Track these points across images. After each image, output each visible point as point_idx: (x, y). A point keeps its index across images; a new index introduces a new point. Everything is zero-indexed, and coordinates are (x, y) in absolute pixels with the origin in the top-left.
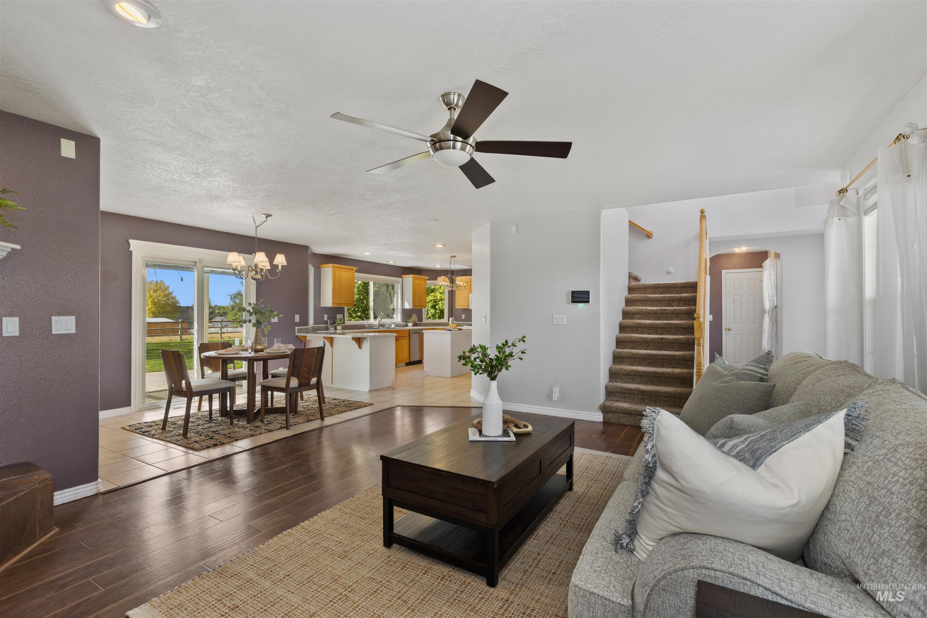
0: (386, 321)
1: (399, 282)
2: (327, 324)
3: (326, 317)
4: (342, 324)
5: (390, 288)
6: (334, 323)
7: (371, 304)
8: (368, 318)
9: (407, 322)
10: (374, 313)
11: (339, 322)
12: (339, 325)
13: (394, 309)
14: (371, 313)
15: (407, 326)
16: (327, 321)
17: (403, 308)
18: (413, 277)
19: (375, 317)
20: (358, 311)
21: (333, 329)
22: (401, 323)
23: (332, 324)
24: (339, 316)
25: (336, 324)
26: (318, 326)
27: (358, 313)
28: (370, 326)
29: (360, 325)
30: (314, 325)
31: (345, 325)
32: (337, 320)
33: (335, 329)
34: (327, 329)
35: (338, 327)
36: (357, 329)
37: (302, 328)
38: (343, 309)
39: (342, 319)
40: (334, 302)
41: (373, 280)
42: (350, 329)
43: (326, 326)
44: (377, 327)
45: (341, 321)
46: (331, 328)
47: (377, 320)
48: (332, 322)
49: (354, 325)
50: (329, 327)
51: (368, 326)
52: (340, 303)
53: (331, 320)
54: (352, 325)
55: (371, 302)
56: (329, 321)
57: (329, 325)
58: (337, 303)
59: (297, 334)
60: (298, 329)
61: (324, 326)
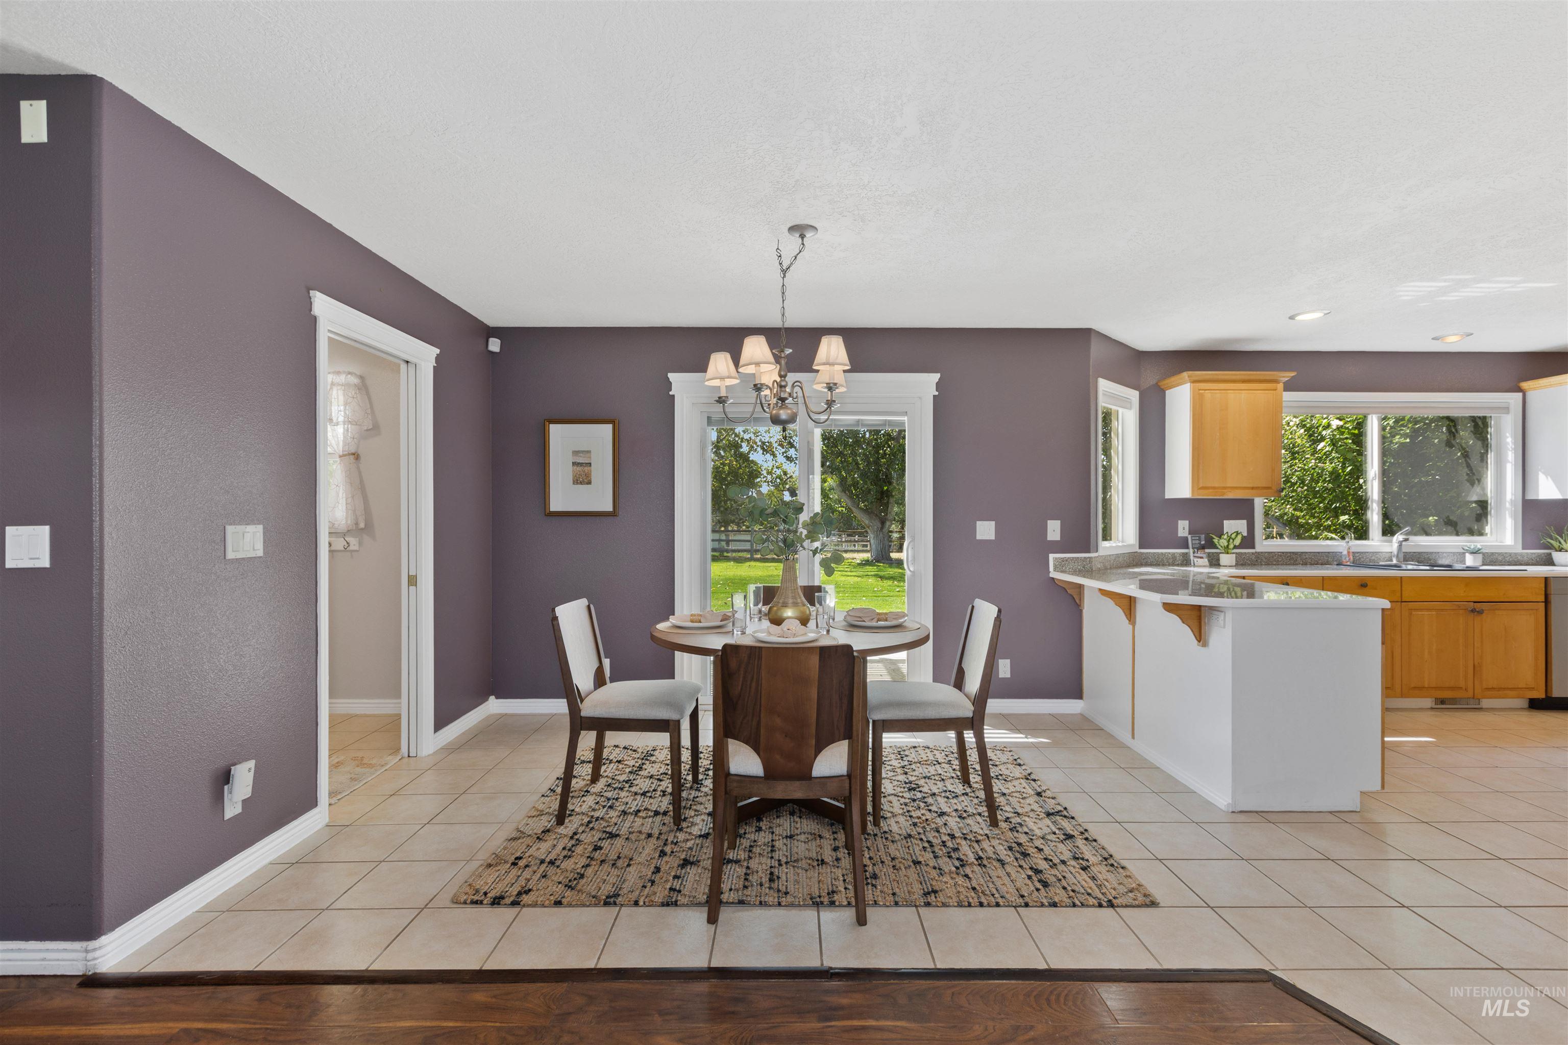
0: (1444, 543)
1: (1505, 408)
2: (1187, 548)
3: (1183, 528)
4: (1235, 547)
5: (1466, 436)
6: (1210, 544)
7: (1373, 488)
8: (1362, 533)
9: (1547, 547)
10: (1385, 516)
11: (1225, 543)
12: (1227, 550)
13: (1482, 503)
14: (1374, 517)
15: (1548, 561)
16: (1186, 538)
17: (1530, 497)
19: (1388, 531)
21: (1205, 561)
22: (1519, 550)
23: (1203, 547)
24: (1234, 526)
25: (1217, 548)
26: (1152, 553)
27: (1341, 517)
28: (1360, 558)
29: (1319, 553)
30: (1140, 548)
31: (1253, 553)
32: (1220, 537)
33: (1215, 562)
34: (1186, 562)
35: (1225, 559)
36: (1306, 564)
37: (1069, 558)
38: (1249, 503)
39: (1235, 534)
40: (1201, 485)
41: (1374, 409)
42: (1275, 565)
43: (1183, 553)
44: (1395, 561)
45: (1231, 540)
46: (1199, 560)
47: (1391, 542)
48: (1203, 542)
49: (1290, 553)
50: (1192, 558)
51: (1351, 557)
52: (1225, 488)
53: (1200, 537)
54: (1283, 553)
55: (1372, 481)
56: (1192, 540)
57: (1191, 551)
58: (1214, 488)
59: (1051, 575)
60: (1055, 559)
61: (1174, 554)
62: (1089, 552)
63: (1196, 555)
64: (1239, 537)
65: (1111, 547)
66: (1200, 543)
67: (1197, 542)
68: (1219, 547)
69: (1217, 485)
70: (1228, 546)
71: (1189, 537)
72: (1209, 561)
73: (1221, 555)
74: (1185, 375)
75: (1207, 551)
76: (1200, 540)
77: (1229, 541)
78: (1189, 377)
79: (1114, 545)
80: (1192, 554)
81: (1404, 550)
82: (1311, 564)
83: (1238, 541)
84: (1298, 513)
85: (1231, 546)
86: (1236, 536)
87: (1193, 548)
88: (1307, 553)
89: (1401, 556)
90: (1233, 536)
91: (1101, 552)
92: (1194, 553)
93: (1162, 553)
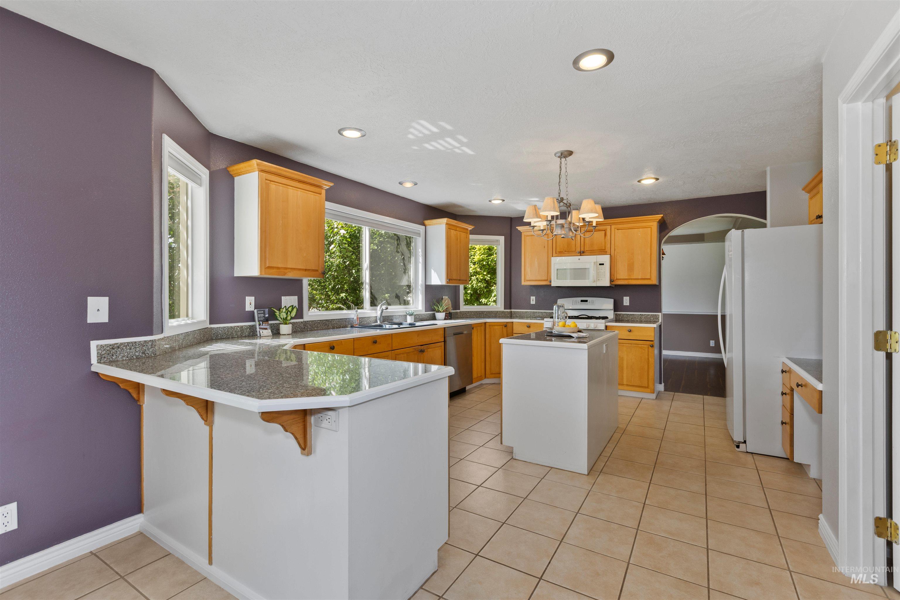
0: (396, 310)
1: (419, 234)
2: (254, 320)
3: (250, 304)
4: (292, 318)
5: (403, 247)
6: (272, 316)
7: (366, 276)
8: (358, 303)
9: (434, 310)
10: (372, 295)
11: (283, 315)
12: (285, 321)
13: (409, 286)
14: (366, 294)
15: (434, 318)
16: (253, 312)
17: (428, 283)
18: (447, 224)
19: (373, 303)
20: (342, 290)
21: (268, 332)
22: (424, 312)
23: (267, 320)
24: (288, 301)
25: (278, 320)
26: (222, 328)
27: (341, 294)
28: (362, 322)
29: (341, 319)
30: (210, 323)
31: (302, 322)
32: (279, 310)
33: (276, 333)
34: (252, 334)
35: (285, 329)
36: (334, 328)
37: (122, 344)
38: (300, 282)
39: (291, 308)
40: (267, 265)
41: (367, 223)
42: (316, 330)
43: (250, 326)
44: (379, 323)
45: (289, 313)
46: (264, 331)
47: (376, 310)
48: (267, 316)
49: (325, 320)
50: (258, 330)
51: (358, 321)
52: (286, 268)
53: (264, 311)
54: (321, 321)
55: (365, 270)
56: (258, 314)
57: (257, 323)
58: (278, 268)
59: (93, 369)
60: (100, 348)
61: (242, 327)
62: (151, 334)
63: (261, 327)
64: (295, 310)
65: (180, 326)
66: (264, 316)
67: (262, 315)
68: (280, 319)
69: (280, 265)
70: (286, 318)
71: (256, 311)
72: (272, 332)
73: (281, 326)
74: (255, 162)
75: (270, 322)
76: (264, 313)
77: (287, 314)
78: (257, 165)
79: (183, 323)
80: (258, 327)
81: (383, 315)
82: (337, 328)
83: (294, 314)
84: (314, 292)
85: (289, 318)
86: (293, 309)
87: (259, 321)
88: (334, 319)
89: (382, 319)
90: (290, 309)
91: (167, 333)
92: (260, 325)
93: (231, 327)
